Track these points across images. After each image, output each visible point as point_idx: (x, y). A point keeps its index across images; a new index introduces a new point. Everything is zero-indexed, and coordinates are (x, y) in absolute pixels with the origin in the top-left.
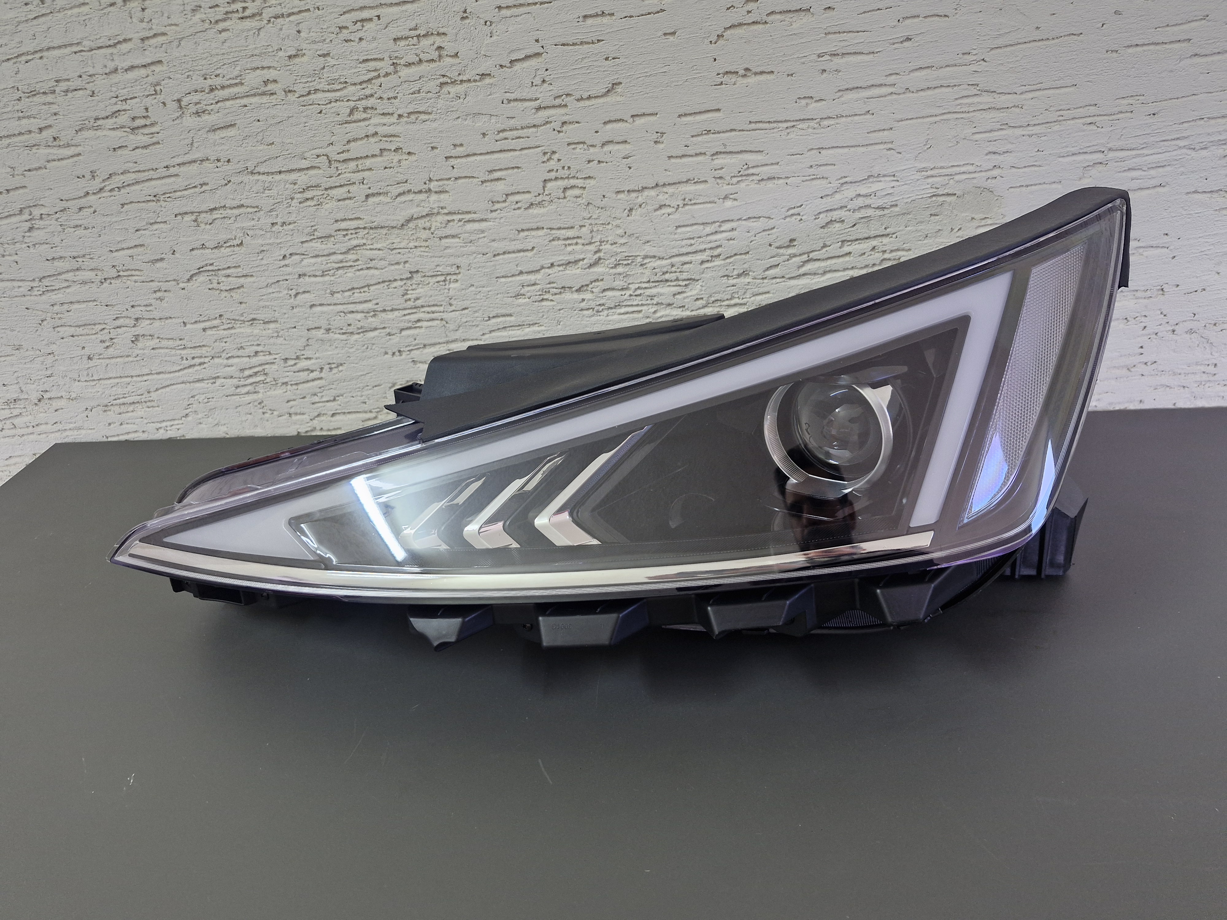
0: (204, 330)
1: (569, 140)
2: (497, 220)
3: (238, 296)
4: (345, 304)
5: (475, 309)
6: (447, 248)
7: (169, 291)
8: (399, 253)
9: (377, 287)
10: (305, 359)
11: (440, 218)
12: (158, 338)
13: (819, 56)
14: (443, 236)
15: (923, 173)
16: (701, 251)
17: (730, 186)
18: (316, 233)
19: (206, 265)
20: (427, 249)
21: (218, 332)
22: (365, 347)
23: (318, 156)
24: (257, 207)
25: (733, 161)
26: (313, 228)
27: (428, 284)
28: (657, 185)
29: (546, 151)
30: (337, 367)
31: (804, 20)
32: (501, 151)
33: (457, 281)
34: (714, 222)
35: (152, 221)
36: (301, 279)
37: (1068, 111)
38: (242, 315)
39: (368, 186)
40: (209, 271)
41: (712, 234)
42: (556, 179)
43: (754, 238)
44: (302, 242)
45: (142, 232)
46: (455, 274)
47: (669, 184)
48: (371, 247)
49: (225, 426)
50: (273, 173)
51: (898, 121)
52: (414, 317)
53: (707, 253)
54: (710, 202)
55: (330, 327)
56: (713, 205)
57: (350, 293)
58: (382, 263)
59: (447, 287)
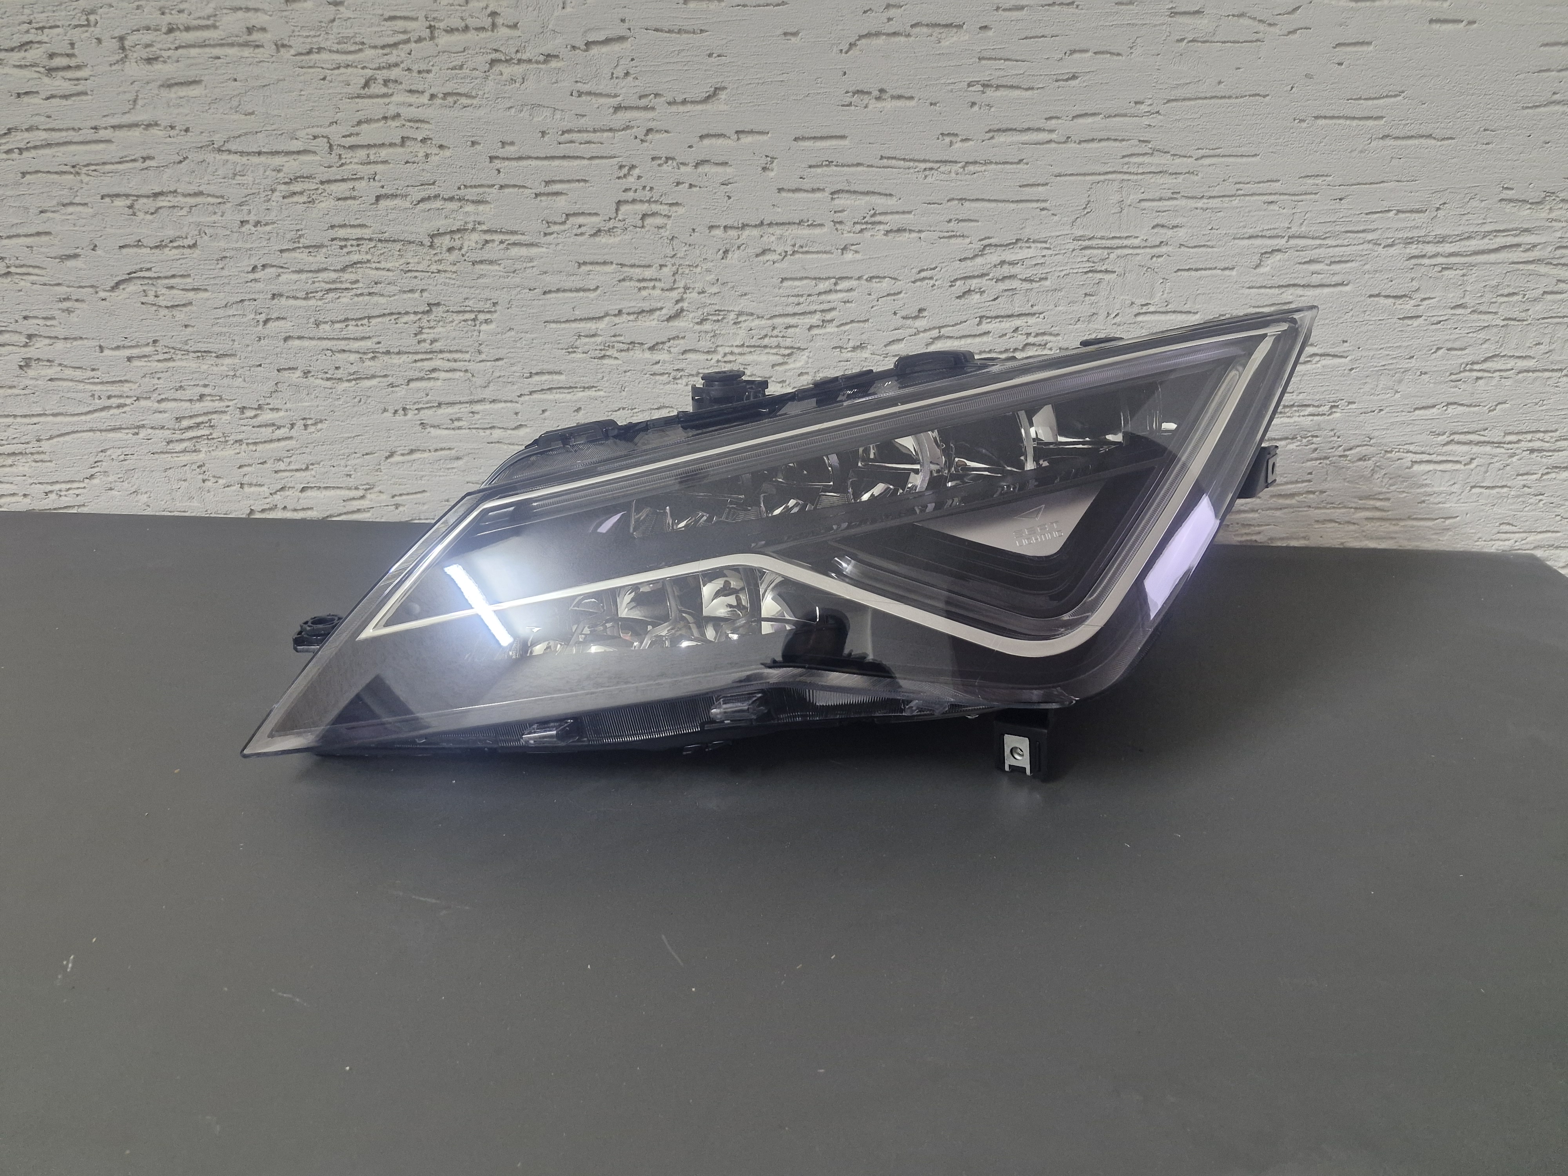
0: (129, 359)
1: (654, 152)
2: (551, 246)
3: (183, 316)
4: (333, 339)
5: (512, 361)
6: (481, 276)
7: (83, 301)
8: (416, 277)
9: (380, 320)
10: (271, 409)
11: (475, 236)
12: (60, 365)
13: (969, 85)
14: (478, 260)
15: (1080, 242)
16: (810, 313)
17: (852, 235)
18: (302, 240)
19: (141, 270)
20: (454, 276)
21: (149, 364)
22: (356, 400)
23: (315, 137)
24: (222, 197)
25: (857, 203)
26: (300, 233)
27: (452, 322)
28: (762, 224)
29: (624, 163)
30: (315, 424)
31: (955, 39)
32: (564, 157)
33: (491, 321)
34: (829, 278)
35: (66, 201)
36: (276, 300)
37: (1248, 185)
38: (186, 343)
39: (381, 184)
40: (144, 278)
41: (825, 292)
42: (634, 201)
43: (875, 303)
44: (282, 251)
45: (49, 215)
46: (489, 312)
47: (777, 224)
48: (378, 265)
49: (146, 496)
50: (248, 154)
51: (1056, 176)
52: (428, 365)
53: (818, 316)
54: (825, 252)
55: (311, 369)
56: (829, 256)
57: (343, 325)
58: (392, 288)
59: (477, 328)
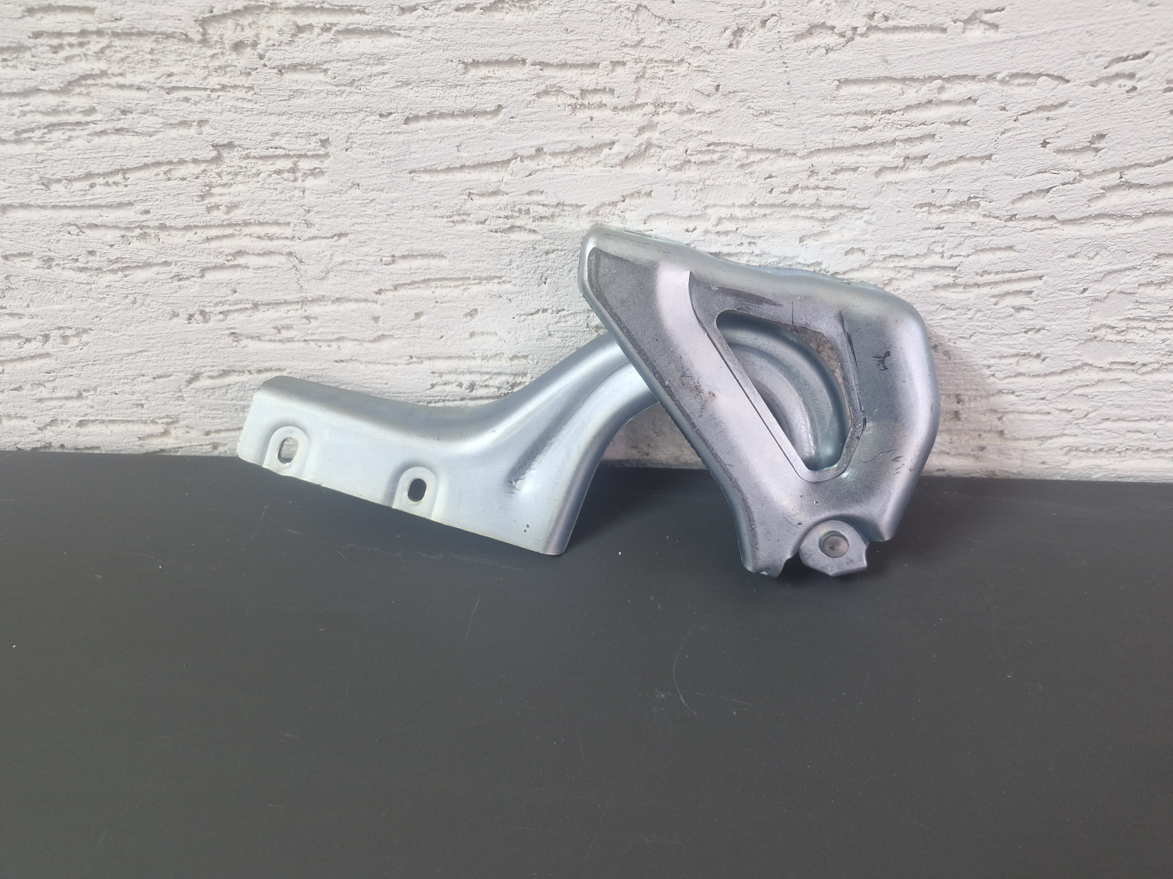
2: (414, 33)
4: (75, 206)
5: (361, 238)
6: (295, 93)
8: (187, 100)
9: (141, 174)
11: (277, 19)
14: (287, 63)
16: (882, 144)
20: (250, 95)
22: (129, 300)
27: (258, 174)
33: (322, 173)
34: (931, 79)
41: (919, 106)
43: (1011, 124)
46: (317, 156)
48: (121, 80)
52: (229, 245)
53: (895, 151)
54: (932, 28)
55: (51, 254)
56: (937, 35)
57: (85, 185)
58: (149, 121)
59: (298, 184)
